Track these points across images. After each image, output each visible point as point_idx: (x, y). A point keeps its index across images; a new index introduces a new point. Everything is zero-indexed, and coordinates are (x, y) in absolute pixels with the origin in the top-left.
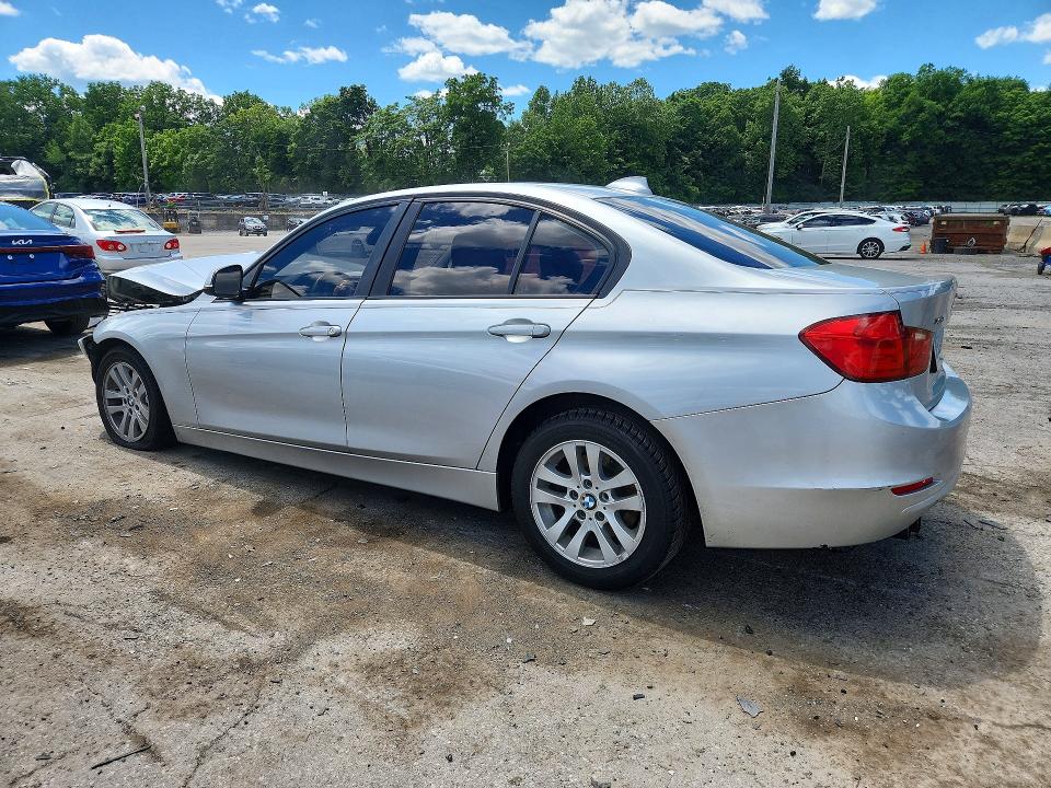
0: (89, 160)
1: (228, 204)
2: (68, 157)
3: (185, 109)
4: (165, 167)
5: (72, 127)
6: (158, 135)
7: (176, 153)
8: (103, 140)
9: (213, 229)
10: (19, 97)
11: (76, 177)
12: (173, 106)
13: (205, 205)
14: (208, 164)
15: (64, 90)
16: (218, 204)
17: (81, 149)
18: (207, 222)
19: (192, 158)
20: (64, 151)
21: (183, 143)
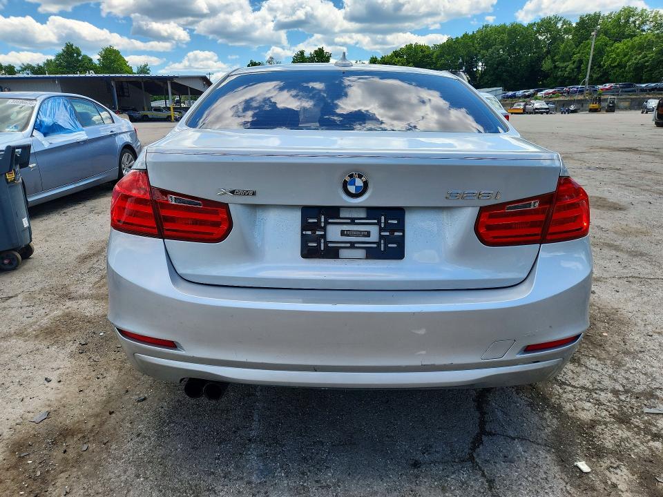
0: (566, 67)
1: (643, 90)
2: (555, 66)
3: (643, 23)
4: (615, 66)
5: (562, 46)
6: (617, 45)
7: (625, 56)
8: (579, 53)
9: (626, 109)
10: (538, 31)
11: (556, 78)
12: (634, 22)
13: (626, 92)
14: (647, 62)
15: (565, 23)
16: (634, 91)
17: (563, 59)
18: (623, 104)
19: (636, 58)
20: (554, 61)
21: (633, 48)
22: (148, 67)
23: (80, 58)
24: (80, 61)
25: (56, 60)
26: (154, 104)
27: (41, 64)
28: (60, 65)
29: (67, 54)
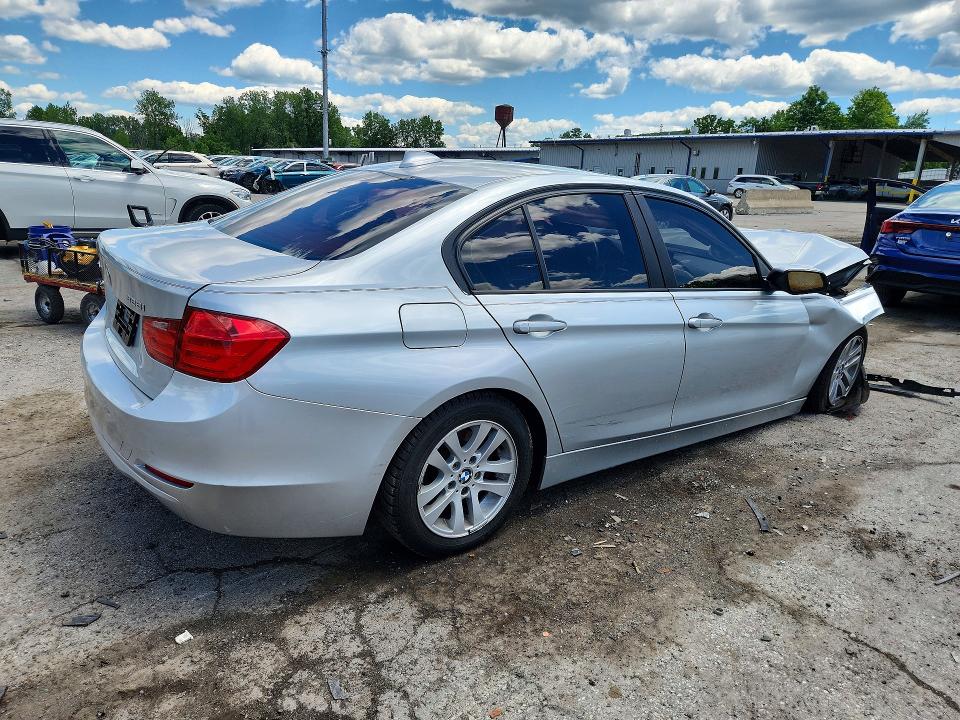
22: (926, 117)
23: (823, 107)
24: (821, 111)
25: (790, 110)
26: (902, 176)
27: (769, 117)
28: (792, 117)
29: (807, 102)
